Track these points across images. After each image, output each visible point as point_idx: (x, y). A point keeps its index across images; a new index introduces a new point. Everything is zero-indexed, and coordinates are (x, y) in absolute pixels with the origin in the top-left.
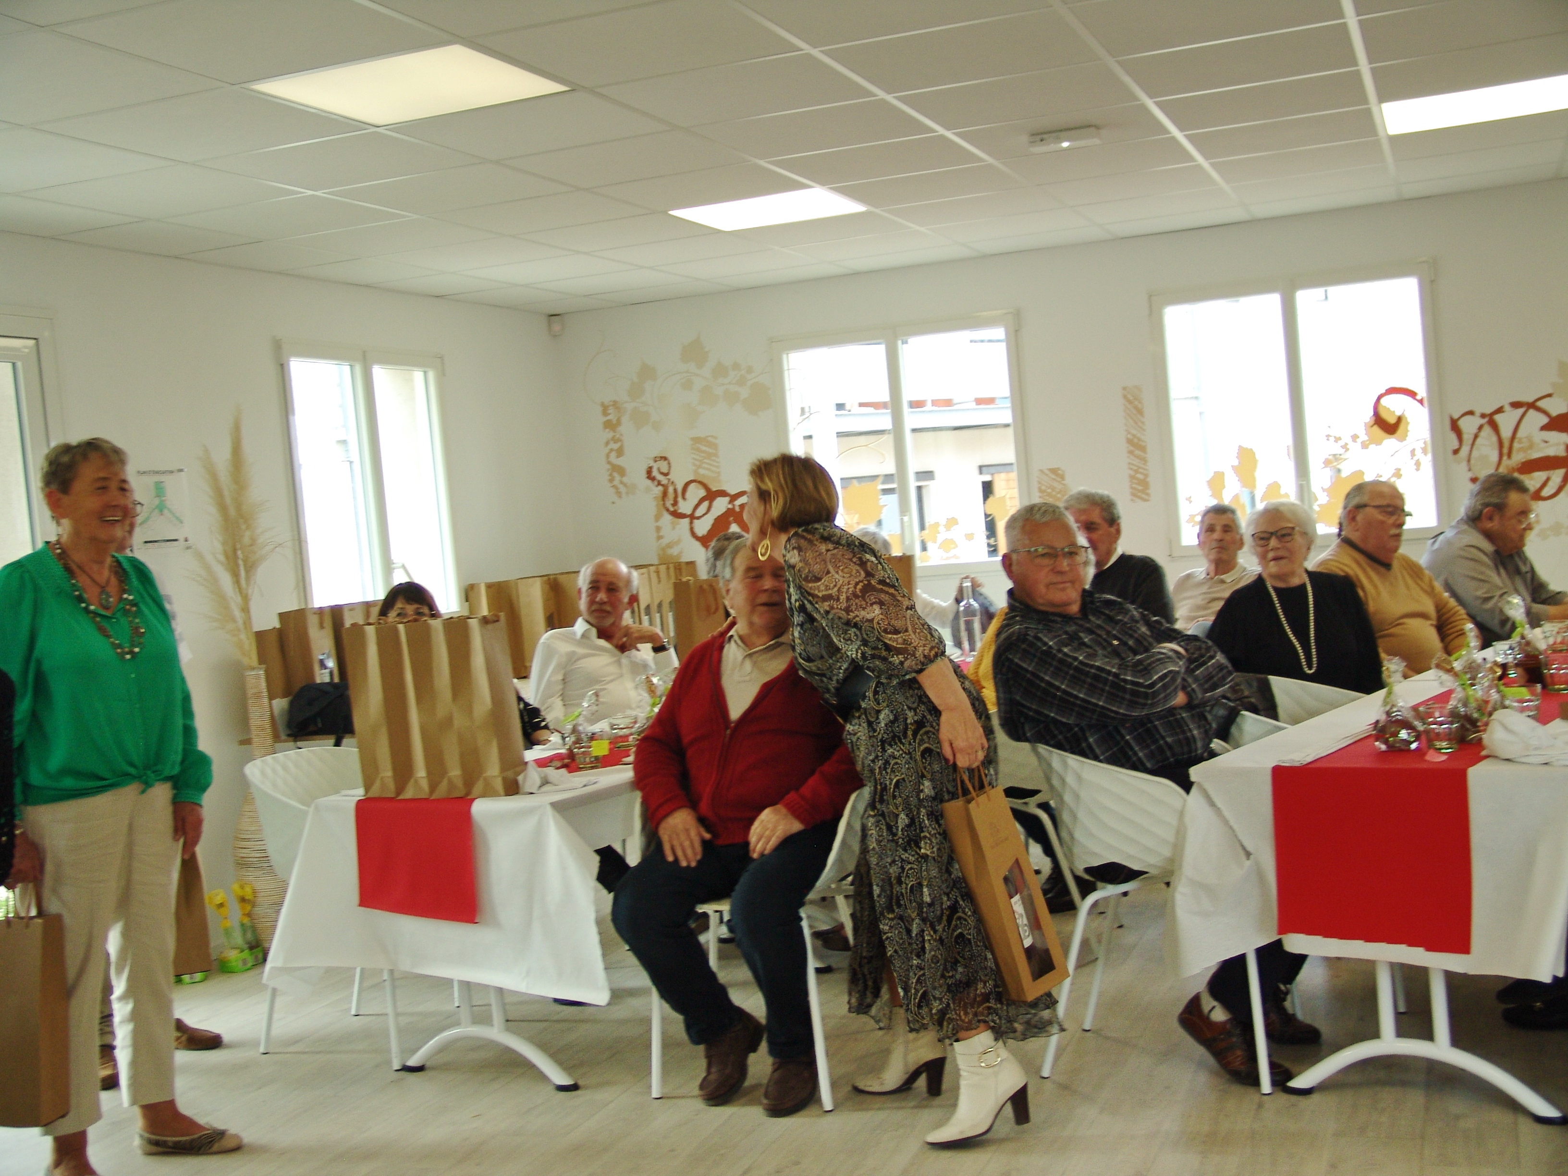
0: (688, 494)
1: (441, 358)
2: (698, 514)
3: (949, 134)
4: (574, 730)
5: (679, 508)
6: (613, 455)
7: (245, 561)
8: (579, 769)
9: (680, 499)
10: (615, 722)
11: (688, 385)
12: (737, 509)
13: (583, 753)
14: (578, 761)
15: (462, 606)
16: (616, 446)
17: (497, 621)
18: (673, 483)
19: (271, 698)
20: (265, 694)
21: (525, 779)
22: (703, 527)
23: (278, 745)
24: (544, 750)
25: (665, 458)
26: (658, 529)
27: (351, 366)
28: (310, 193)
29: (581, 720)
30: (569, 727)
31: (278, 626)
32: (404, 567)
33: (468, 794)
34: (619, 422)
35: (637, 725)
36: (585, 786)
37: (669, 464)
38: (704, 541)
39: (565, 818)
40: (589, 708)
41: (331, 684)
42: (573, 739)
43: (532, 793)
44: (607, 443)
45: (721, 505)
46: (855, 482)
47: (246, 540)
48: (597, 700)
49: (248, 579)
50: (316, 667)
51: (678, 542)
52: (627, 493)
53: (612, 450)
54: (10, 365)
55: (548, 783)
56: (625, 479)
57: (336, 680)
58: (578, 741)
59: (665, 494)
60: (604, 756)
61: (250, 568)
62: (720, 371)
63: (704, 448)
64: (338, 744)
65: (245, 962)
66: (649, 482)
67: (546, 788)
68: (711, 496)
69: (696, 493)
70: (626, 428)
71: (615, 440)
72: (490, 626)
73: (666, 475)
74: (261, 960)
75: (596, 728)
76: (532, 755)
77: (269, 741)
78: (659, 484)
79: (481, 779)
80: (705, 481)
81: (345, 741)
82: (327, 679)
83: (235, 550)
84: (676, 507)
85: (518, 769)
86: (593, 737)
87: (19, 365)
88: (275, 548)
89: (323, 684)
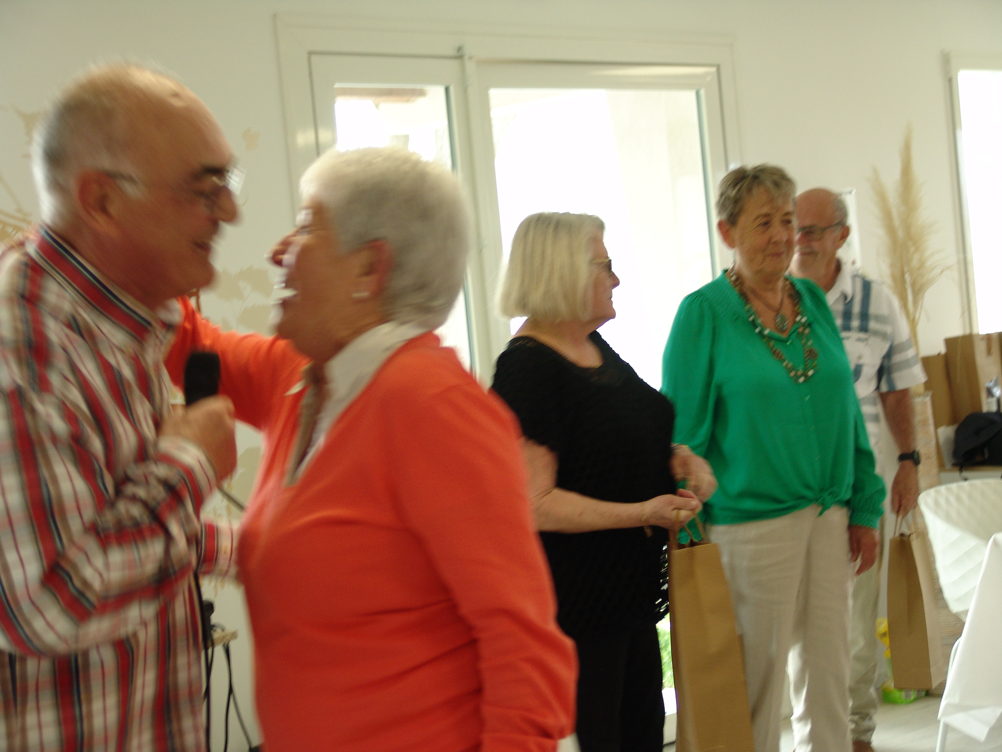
7: (913, 285)
19: (937, 426)
20: (931, 421)
23: (944, 475)
31: (944, 351)
47: (915, 263)
49: (915, 302)
50: (984, 395)
61: (918, 292)
77: (935, 470)
82: (994, 408)
83: (903, 274)
87: (702, 92)
88: (942, 272)
89: (989, 414)
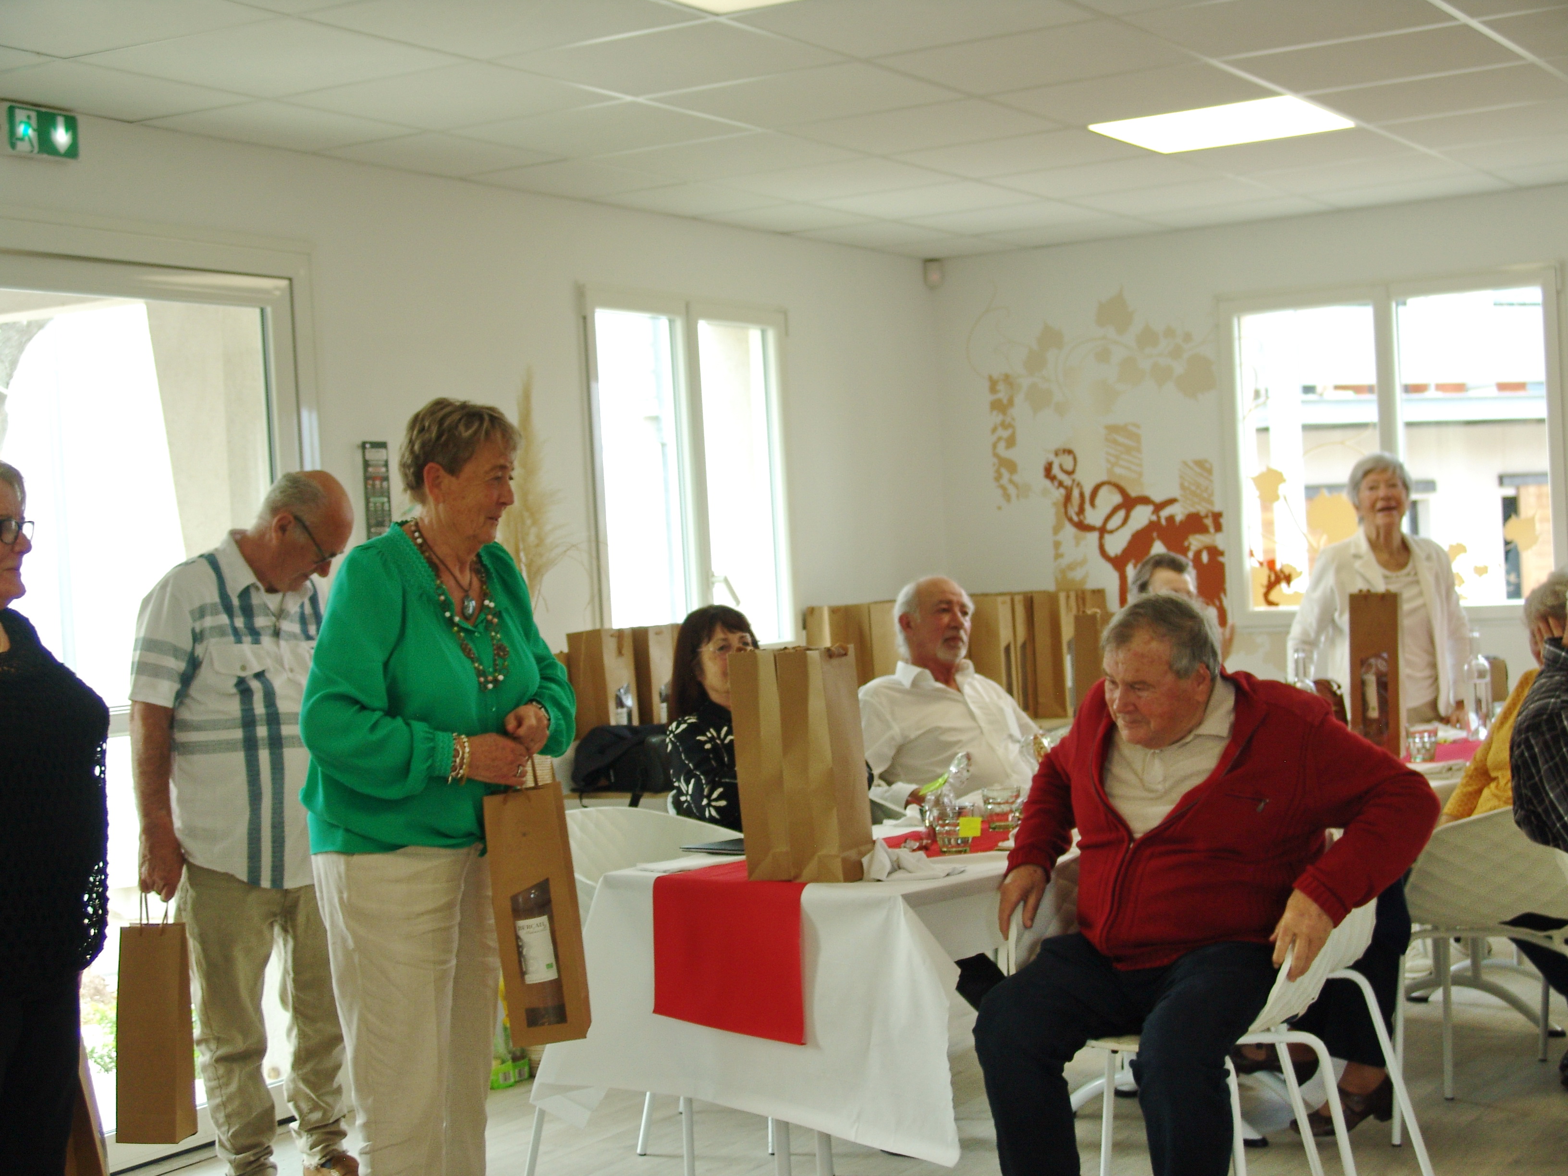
0: (1098, 501)
1: (785, 313)
2: (1111, 525)
3: (1475, 23)
4: (938, 802)
5: (1085, 518)
6: (1002, 446)
7: (530, 566)
8: (941, 853)
9: (1087, 506)
10: (991, 794)
11: (1103, 356)
12: (1163, 522)
13: (948, 833)
14: (940, 842)
15: (797, 634)
16: (1005, 434)
17: (846, 654)
18: (1079, 484)
21: (871, 861)
22: (1116, 544)
24: (896, 826)
25: (1070, 452)
26: (1057, 545)
27: (671, 322)
28: (629, 98)
29: (946, 789)
30: (931, 797)
31: (566, 650)
32: (726, 581)
33: (797, 876)
34: (1011, 402)
35: (1019, 800)
36: (948, 875)
37: (1075, 459)
38: (1118, 563)
39: (920, 915)
40: (959, 774)
41: (629, 727)
42: (936, 813)
43: (879, 881)
44: (994, 430)
45: (1141, 516)
46: (1325, 492)
47: (532, 539)
48: (968, 765)
50: (612, 705)
51: (1083, 563)
52: (1018, 496)
53: (999, 439)
54: (257, 312)
55: (899, 868)
56: (1016, 478)
57: (636, 722)
58: (942, 816)
59: (1068, 498)
60: (974, 839)
61: (536, 574)
62: (1148, 338)
63: (1121, 439)
64: (634, 803)
65: (506, 1077)
66: (1048, 483)
67: (898, 875)
68: (1129, 503)
69: (1109, 499)
70: (1020, 410)
71: (1005, 425)
72: (835, 661)
73: (1069, 473)
74: (526, 1075)
75: (966, 801)
76: (881, 831)
78: (1061, 484)
79: (816, 858)
80: (1123, 484)
81: (643, 801)
82: (624, 721)
84: (1082, 517)
85: (863, 848)
86: (961, 812)
87: (269, 310)
88: (565, 552)
89: (619, 727)
